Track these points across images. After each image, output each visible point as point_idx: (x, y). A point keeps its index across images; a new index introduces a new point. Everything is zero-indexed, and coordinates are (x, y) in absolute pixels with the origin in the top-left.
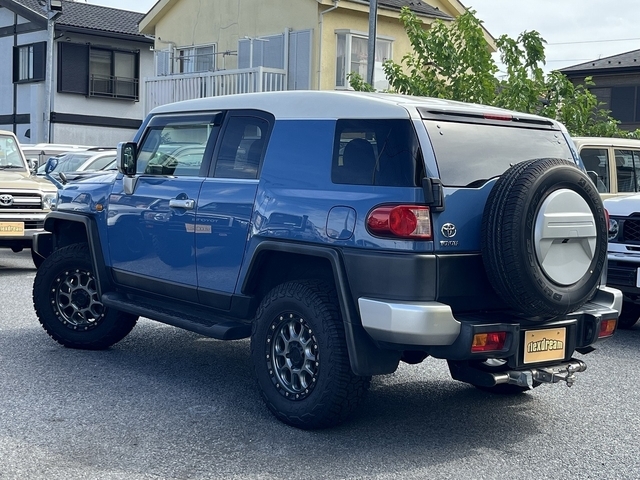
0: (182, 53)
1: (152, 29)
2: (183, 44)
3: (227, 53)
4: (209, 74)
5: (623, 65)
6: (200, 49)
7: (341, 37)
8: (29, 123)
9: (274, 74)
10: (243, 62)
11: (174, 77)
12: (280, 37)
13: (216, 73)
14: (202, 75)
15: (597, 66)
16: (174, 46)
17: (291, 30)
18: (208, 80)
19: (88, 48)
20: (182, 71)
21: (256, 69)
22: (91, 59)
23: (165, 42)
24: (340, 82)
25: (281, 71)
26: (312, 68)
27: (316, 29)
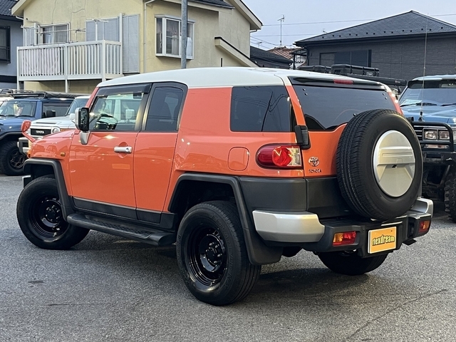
0: (44, 29)
1: (22, 13)
2: (45, 24)
3: (78, 30)
4: (66, 45)
6: (57, 27)
7: (159, 20)
9: (113, 45)
10: (90, 36)
11: (40, 47)
12: (116, 19)
13: (71, 44)
14: (60, 45)
16: (38, 24)
17: (124, 15)
18: (66, 49)
20: (45, 42)
21: (100, 42)
23: (31, 22)
24: (159, 50)
25: (118, 43)
26: (140, 40)
27: (142, 15)
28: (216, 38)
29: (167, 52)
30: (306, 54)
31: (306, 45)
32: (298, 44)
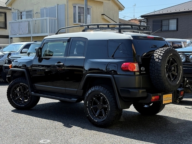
0: (21, 13)
2: (21, 10)
3: (37, 13)
4: (31, 20)
5: (164, 13)
6: (27, 12)
7: (74, 7)
9: (53, 19)
10: (42, 15)
11: (19, 21)
12: (54, 7)
13: (33, 19)
15: (155, 13)
16: (18, 11)
17: (58, 5)
18: (31, 22)
20: (21, 19)
21: (47, 18)
23: (15, 9)
24: (75, 21)
25: (55, 18)
26: (65, 17)
27: (66, 4)
28: (102, 15)
29: (78, 22)
30: (146, 21)
31: (146, 17)
32: (142, 16)
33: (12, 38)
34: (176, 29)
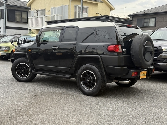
0: (37, 11)
1: (30, 5)
2: (37, 9)
3: (48, 11)
4: (44, 16)
5: (145, 13)
6: (41, 10)
7: (75, 7)
8: (1, 29)
9: (59, 16)
10: (52, 13)
11: (35, 17)
12: (60, 7)
14: (42, 16)
15: (139, 13)
16: (35, 9)
17: (63, 5)
18: (43, 18)
19: (15, 10)
20: (37, 15)
21: (55, 15)
22: (16, 13)
23: (33, 9)
25: (61, 15)
26: (68, 14)
27: (69, 5)
28: (97, 13)
31: (132, 16)
32: (129, 16)
33: (30, 30)
34: (154, 26)
